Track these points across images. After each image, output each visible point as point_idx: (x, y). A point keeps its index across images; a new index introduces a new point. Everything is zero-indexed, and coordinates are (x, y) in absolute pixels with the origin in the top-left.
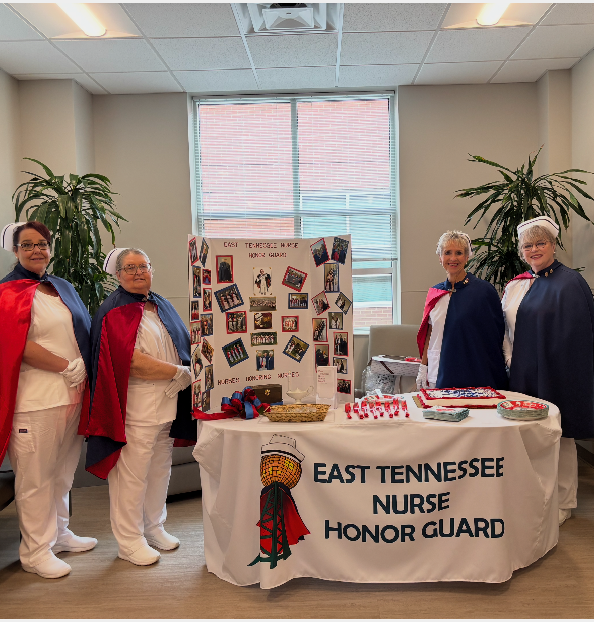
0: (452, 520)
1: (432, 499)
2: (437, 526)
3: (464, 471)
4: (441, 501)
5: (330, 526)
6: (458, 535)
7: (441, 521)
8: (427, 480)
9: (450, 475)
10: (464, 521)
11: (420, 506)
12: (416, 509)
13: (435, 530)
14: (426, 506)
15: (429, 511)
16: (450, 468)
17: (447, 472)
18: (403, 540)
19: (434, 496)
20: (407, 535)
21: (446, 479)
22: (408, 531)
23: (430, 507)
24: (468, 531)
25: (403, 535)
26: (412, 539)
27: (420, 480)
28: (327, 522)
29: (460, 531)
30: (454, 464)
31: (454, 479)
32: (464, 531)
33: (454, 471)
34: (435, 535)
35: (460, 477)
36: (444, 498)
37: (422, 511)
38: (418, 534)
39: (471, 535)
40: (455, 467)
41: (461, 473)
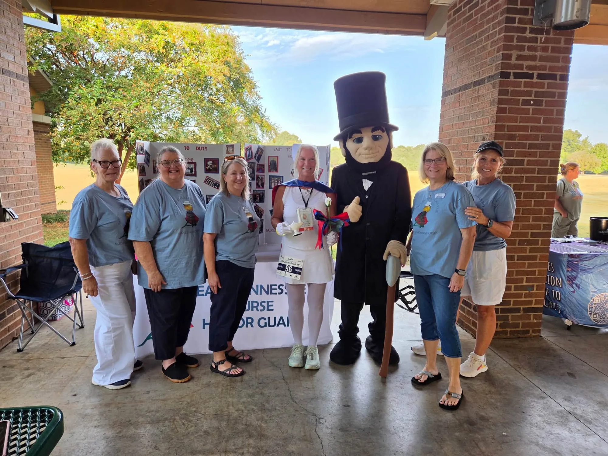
0: (275, 318)
1: (263, 304)
2: (267, 321)
3: (282, 290)
4: (268, 306)
5: (206, 322)
6: (278, 326)
7: (269, 318)
8: (261, 294)
9: (273, 291)
10: (281, 318)
11: (256, 307)
12: (255, 309)
13: (266, 323)
14: (260, 308)
15: (261, 310)
16: (273, 287)
17: (272, 289)
18: (247, 326)
19: (264, 302)
20: (249, 323)
21: (271, 293)
22: (250, 321)
23: (262, 308)
24: (284, 323)
25: (247, 323)
26: (252, 326)
27: (257, 294)
28: (204, 320)
29: (279, 323)
30: (276, 285)
31: (276, 294)
32: (281, 324)
33: (276, 289)
34: (265, 326)
35: (279, 294)
36: (270, 304)
37: (258, 310)
38: (255, 323)
39: (285, 326)
40: (277, 287)
41: (280, 291)
